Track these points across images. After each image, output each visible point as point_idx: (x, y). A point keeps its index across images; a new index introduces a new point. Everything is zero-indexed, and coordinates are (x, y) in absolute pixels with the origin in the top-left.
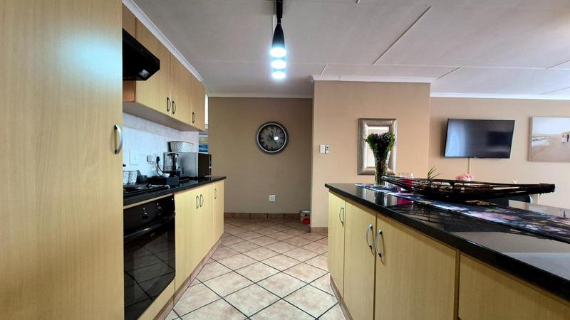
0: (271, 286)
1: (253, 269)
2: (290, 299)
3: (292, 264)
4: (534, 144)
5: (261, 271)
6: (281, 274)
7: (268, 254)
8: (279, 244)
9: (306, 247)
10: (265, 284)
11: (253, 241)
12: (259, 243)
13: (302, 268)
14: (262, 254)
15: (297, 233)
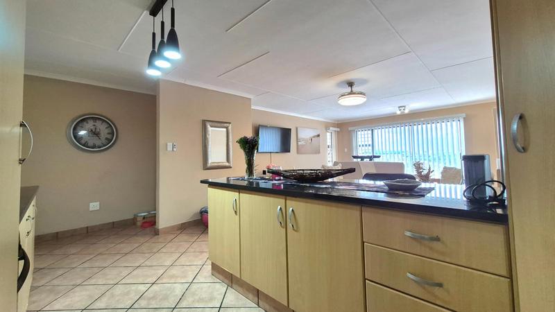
0: (153, 303)
1: (113, 296)
2: (183, 304)
3: (162, 272)
4: (299, 143)
5: (128, 293)
6: (155, 287)
7: (121, 272)
8: (128, 257)
9: (164, 250)
10: (143, 303)
11: (86, 265)
12: (97, 264)
13: (174, 271)
14: (112, 275)
15: (142, 240)
